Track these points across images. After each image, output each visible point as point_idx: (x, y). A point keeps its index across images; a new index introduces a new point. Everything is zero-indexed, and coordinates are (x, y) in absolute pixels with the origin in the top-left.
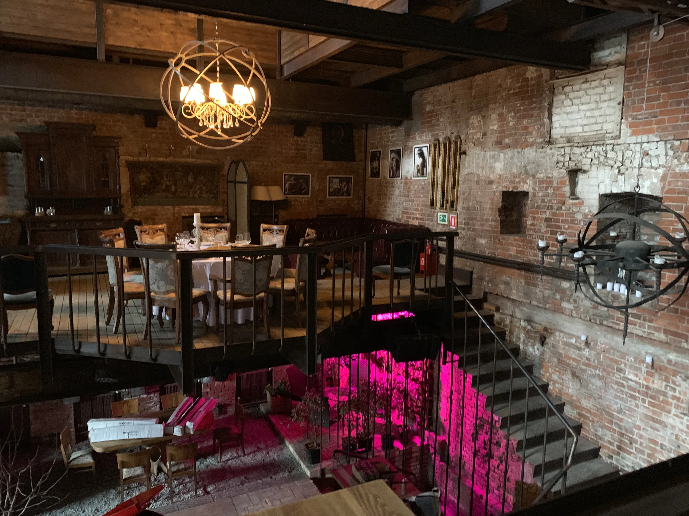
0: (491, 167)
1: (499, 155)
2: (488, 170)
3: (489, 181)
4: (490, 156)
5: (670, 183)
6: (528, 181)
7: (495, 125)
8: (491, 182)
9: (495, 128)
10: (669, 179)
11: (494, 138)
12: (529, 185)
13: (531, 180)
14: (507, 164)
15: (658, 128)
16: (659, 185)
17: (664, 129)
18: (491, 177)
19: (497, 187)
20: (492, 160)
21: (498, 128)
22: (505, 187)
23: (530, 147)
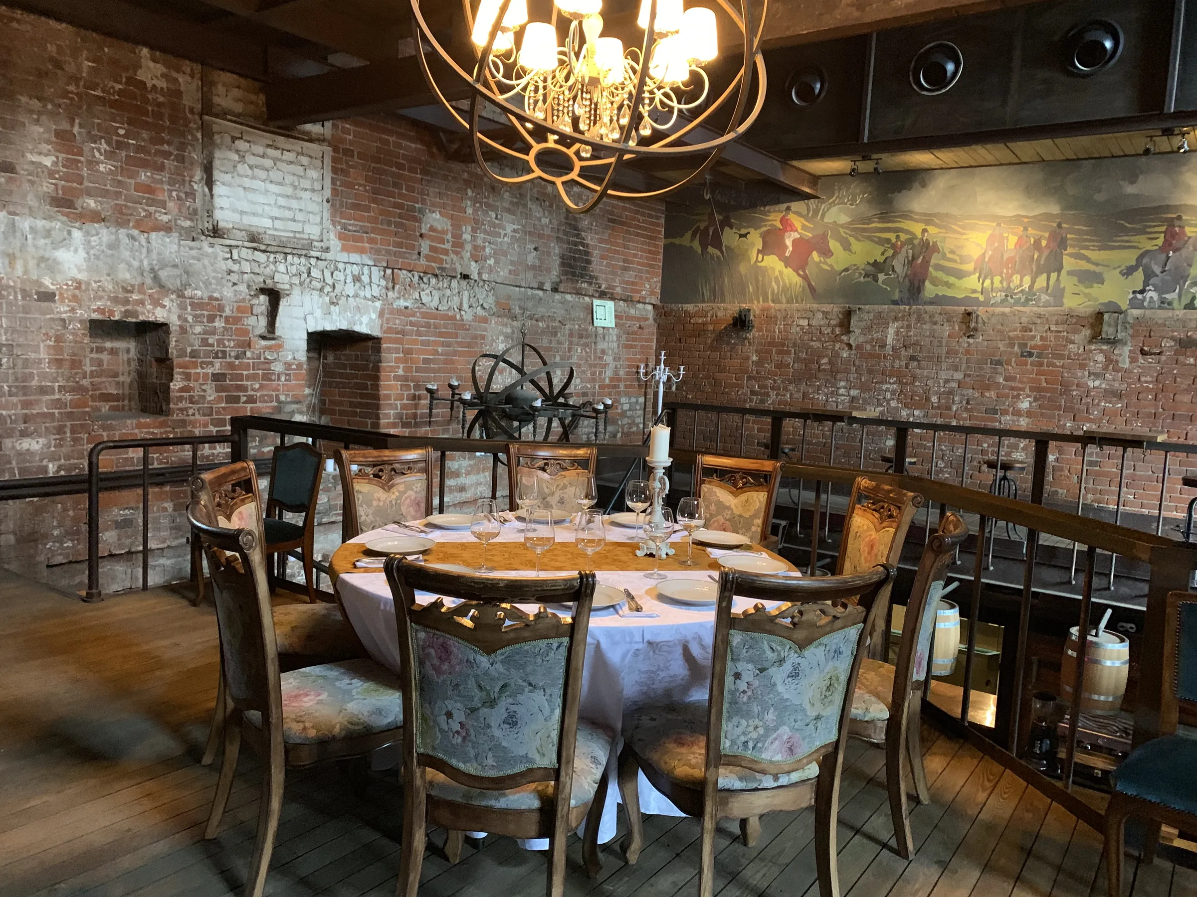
0: (42, 259)
1: (69, 233)
2: (32, 264)
3: (37, 293)
4: (33, 230)
5: (388, 320)
6: (166, 302)
7: (46, 155)
8: (48, 297)
9: (48, 161)
10: (386, 316)
11: (47, 187)
12: (170, 311)
13: (172, 301)
14: (97, 257)
15: (371, 248)
16: (378, 322)
17: (378, 252)
18: (47, 282)
19: (73, 310)
20: (42, 242)
21: (55, 164)
22: (99, 310)
23: (162, 233)
